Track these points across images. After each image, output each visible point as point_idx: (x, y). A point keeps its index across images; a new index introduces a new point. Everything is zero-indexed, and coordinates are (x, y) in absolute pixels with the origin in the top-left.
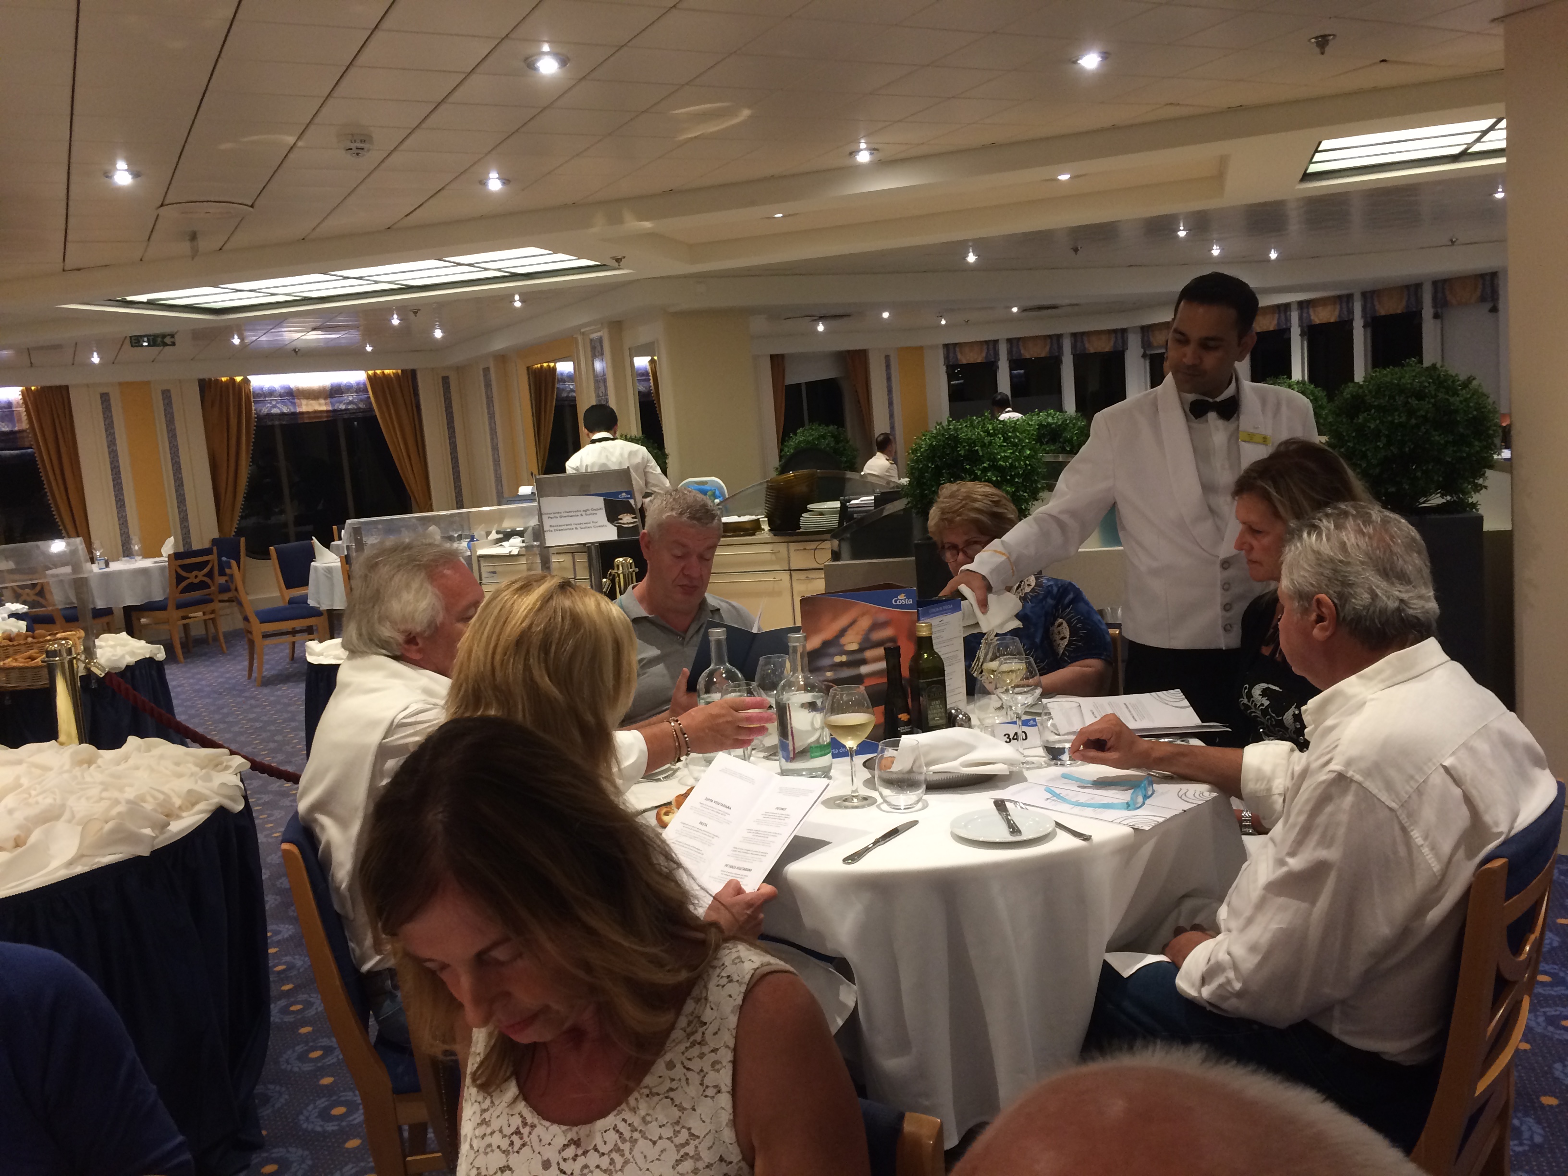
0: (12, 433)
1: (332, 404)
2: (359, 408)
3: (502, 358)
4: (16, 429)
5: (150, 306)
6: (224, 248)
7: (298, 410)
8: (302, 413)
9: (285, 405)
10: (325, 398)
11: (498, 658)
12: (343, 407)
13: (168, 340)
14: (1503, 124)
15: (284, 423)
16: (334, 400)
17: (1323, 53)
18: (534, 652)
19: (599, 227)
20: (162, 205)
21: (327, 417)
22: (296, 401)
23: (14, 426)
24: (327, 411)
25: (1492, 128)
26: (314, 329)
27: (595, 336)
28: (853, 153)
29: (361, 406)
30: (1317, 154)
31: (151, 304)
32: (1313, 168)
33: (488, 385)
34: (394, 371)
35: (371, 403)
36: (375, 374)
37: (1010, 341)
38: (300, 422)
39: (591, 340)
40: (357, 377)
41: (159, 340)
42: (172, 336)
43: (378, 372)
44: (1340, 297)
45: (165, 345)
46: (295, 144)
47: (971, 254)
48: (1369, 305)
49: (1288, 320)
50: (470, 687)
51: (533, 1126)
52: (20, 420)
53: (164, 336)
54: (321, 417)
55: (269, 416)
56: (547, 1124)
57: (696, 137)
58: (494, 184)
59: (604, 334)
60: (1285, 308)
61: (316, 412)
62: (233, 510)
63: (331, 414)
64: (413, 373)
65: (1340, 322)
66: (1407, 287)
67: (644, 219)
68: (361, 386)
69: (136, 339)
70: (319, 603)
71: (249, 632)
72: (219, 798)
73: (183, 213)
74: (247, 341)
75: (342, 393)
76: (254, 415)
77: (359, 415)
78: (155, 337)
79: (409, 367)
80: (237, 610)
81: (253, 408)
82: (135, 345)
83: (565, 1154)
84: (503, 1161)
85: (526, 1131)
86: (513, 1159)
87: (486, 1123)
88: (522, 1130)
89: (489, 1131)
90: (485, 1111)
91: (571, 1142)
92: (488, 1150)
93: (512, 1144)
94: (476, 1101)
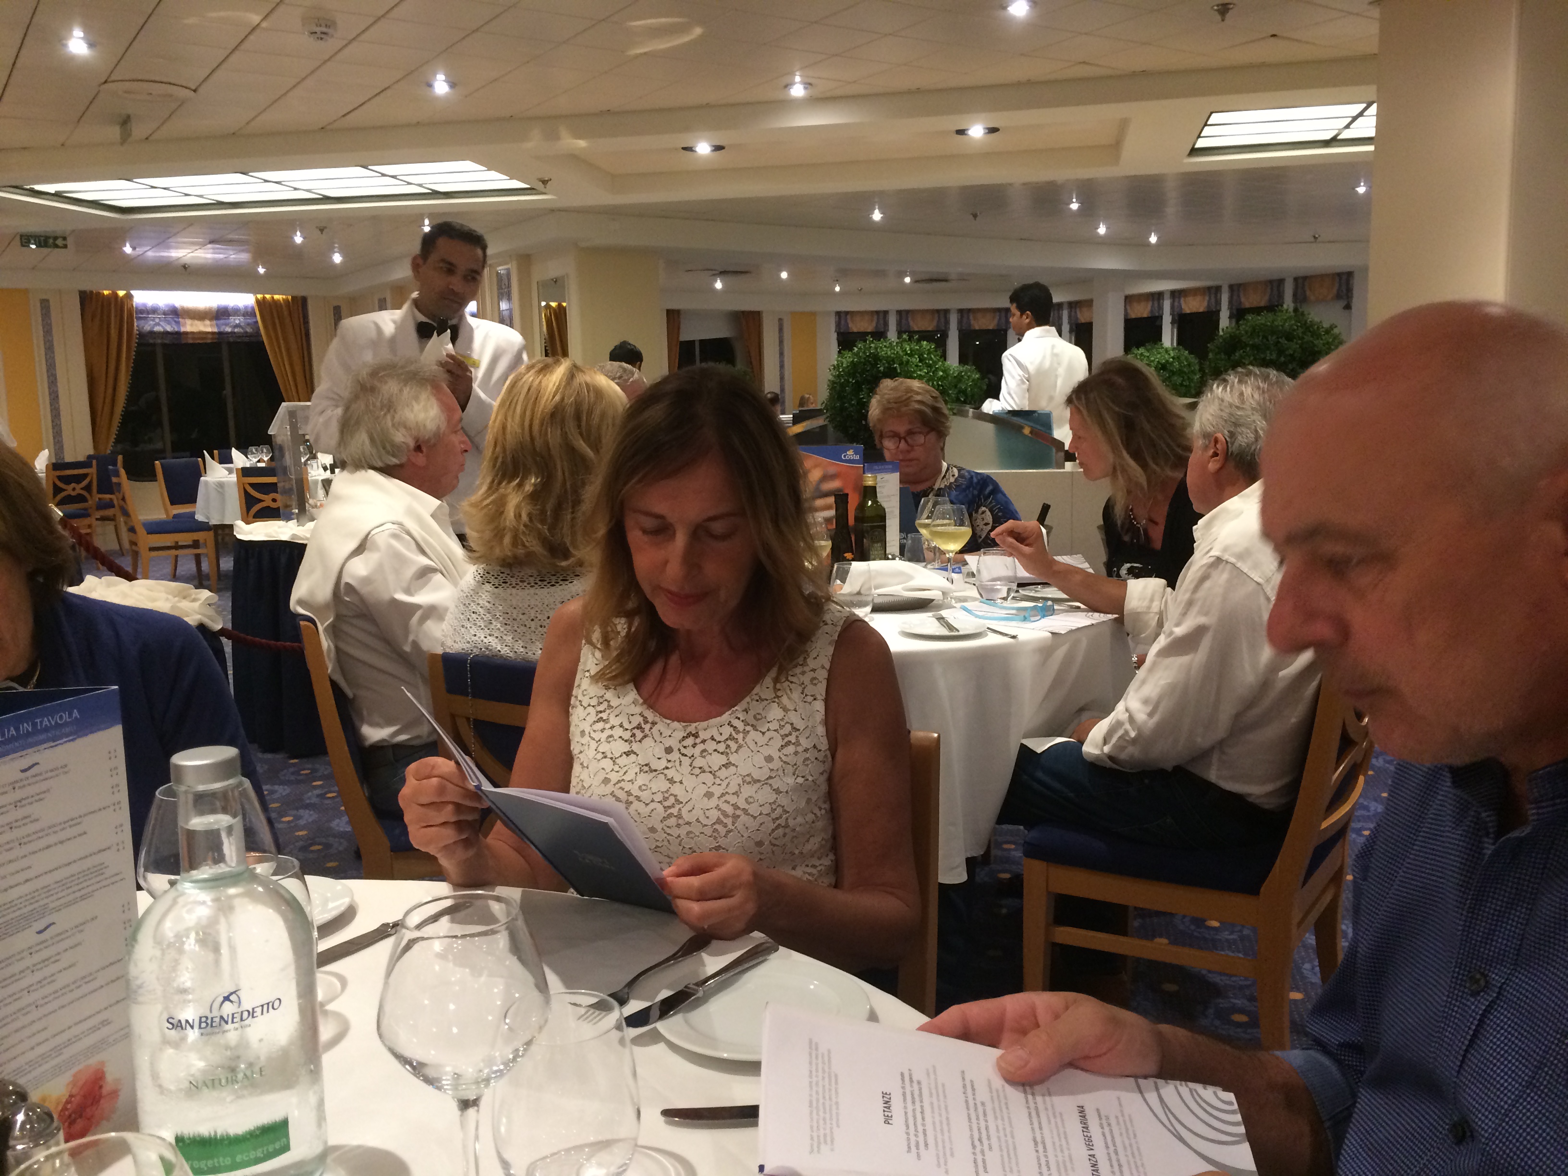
1: (218, 326)
2: (246, 332)
3: (399, 290)
5: (55, 198)
6: (150, 138)
7: (183, 329)
8: (186, 333)
9: (168, 323)
10: (211, 320)
12: (229, 330)
13: (60, 242)
14: (1373, 109)
15: (167, 342)
16: (219, 322)
17: (1223, 20)
19: (534, 142)
20: (106, 82)
21: (212, 339)
22: (180, 320)
24: (213, 333)
25: (1361, 114)
26: (211, 242)
27: (503, 269)
28: (788, 86)
29: (249, 330)
30: (1206, 128)
31: (58, 196)
32: (1201, 143)
34: (284, 297)
35: (258, 328)
36: (264, 298)
37: (899, 313)
38: (184, 342)
39: (499, 274)
40: (245, 300)
41: (51, 241)
42: (65, 239)
43: (268, 296)
44: (1209, 289)
45: (56, 246)
46: (258, 25)
47: (877, 212)
48: (1235, 297)
49: (1161, 308)
51: (654, 723)
53: (56, 238)
55: (152, 333)
56: (668, 721)
57: (645, 53)
58: (441, 86)
59: (513, 266)
60: (1158, 296)
61: (200, 333)
62: (109, 428)
63: (217, 336)
64: (304, 300)
65: (1208, 312)
66: (1271, 282)
67: (580, 137)
68: (249, 310)
69: (25, 239)
70: (208, 518)
71: (133, 543)
72: (199, 617)
73: (126, 92)
74: (139, 251)
75: (229, 315)
76: (136, 332)
77: (247, 340)
78: (47, 238)
79: (300, 293)
80: (122, 524)
81: (135, 324)
82: (23, 246)
83: (685, 743)
84: (626, 747)
85: (647, 727)
86: (635, 747)
87: (604, 721)
88: (643, 726)
89: (608, 726)
90: (601, 712)
91: (690, 735)
92: (611, 739)
93: (633, 735)
94: (589, 705)
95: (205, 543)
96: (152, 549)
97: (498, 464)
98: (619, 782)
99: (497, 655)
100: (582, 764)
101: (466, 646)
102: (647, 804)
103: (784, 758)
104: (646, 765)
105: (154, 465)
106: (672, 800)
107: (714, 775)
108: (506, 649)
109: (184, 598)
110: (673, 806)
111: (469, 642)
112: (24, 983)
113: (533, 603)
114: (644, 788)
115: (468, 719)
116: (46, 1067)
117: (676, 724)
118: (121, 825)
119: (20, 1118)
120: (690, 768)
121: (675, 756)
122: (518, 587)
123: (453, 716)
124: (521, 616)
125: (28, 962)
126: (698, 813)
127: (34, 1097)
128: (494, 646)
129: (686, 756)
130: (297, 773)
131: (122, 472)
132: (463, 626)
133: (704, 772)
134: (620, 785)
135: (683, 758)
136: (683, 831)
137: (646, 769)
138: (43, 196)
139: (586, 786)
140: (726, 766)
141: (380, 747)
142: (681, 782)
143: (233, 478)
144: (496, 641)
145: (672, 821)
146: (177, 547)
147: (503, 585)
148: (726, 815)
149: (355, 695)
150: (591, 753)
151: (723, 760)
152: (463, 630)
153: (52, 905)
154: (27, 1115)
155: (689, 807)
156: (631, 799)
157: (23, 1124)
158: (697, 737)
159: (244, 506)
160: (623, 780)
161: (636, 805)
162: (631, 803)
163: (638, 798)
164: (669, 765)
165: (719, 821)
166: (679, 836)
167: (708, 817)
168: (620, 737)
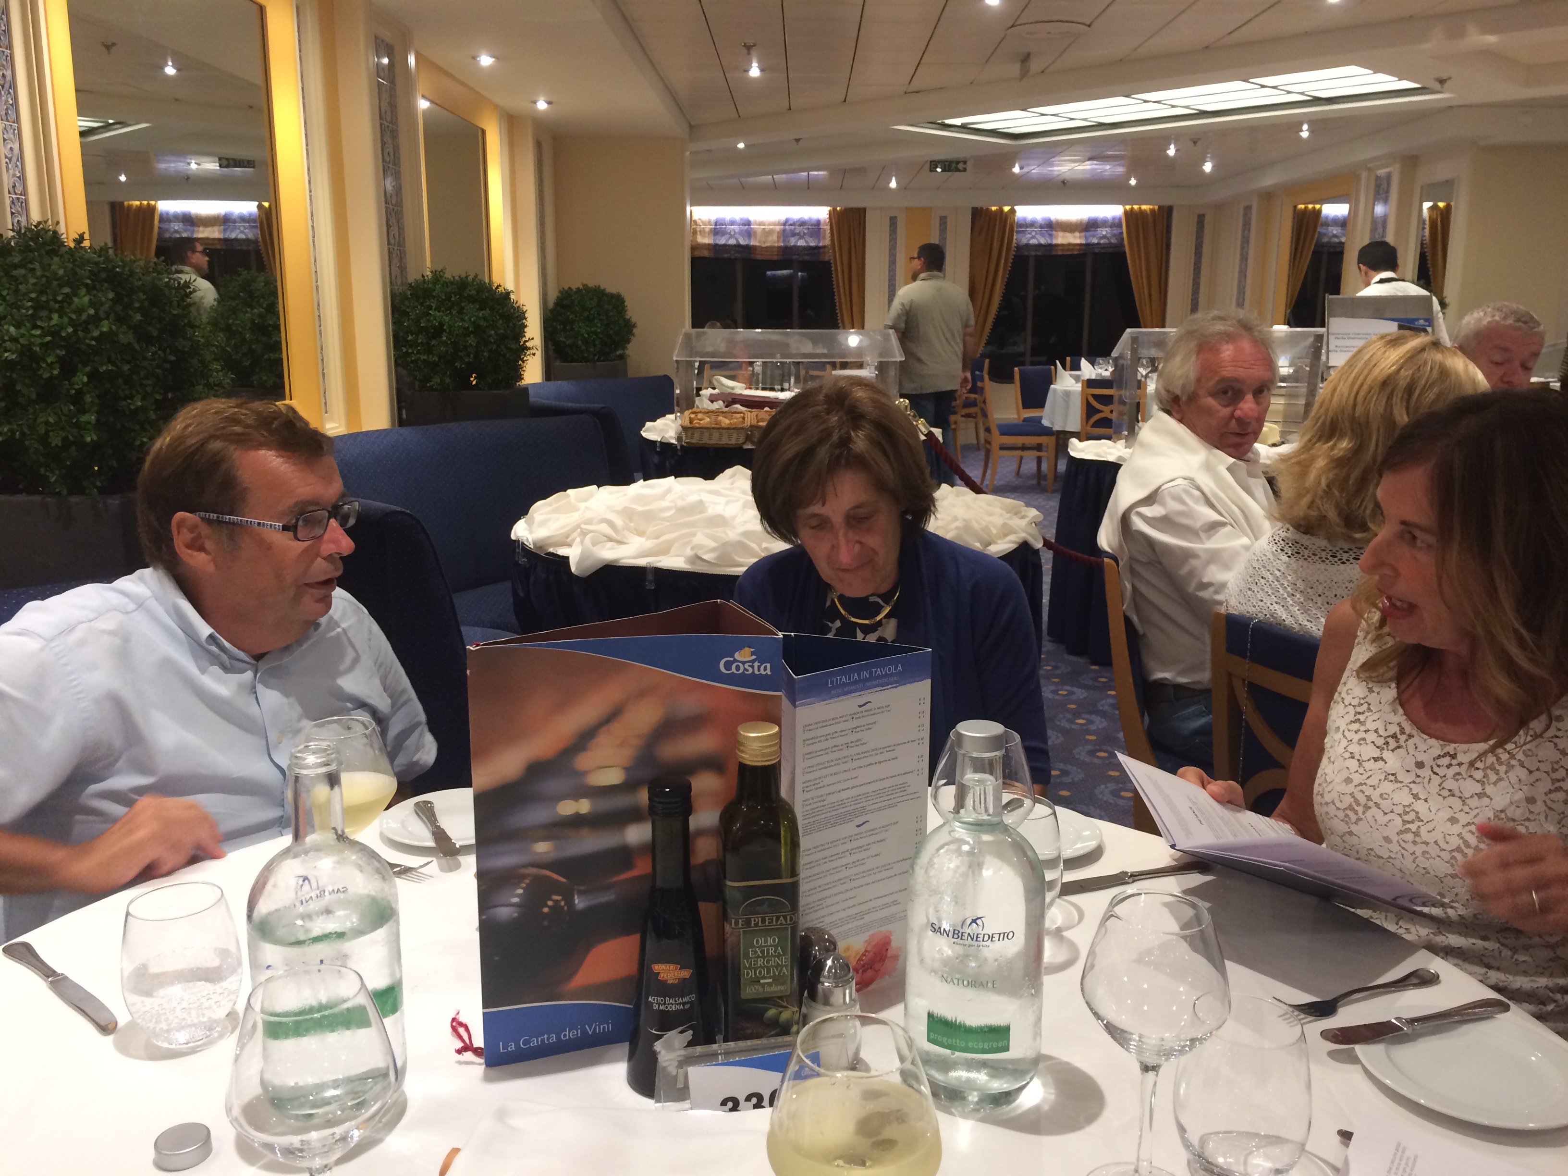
0: (817, 248)
1: (1086, 238)
2: (1110, 243)
3: (1268, 196)
4: (821, 244)
5: (963, 130)
6: (1045, 71)
7: (1055, 242)
8: (1057, 245)
9: (1043, 236)
10: (1080, 232)
11: (1362, 394)
12: (1095, 241)
13: (961, 166)
15: (1039, 253)
16: (1088, 234)
18: (1399, 393)
19: (1434, 42)
20: (1012, 26)
21: (1079, 250)
22: (1054, 232)
23: (819, 242)
24: (1081, 245)
26: (1090, 159)
27: (1382, 172)
29: (1113, 241)
31: (964, 128)
33: (1247, 224)
34: (1151, 207)
35: (1123, 239)
36: (1132, 209)
38: (1054, 253)
39: (1378, 178)
40: (1113, 211)
41: (954, 165)
42: (965, 163)
43: (1136, 207)
45: (958, 170)
50: (1329, 419)
51: (1410, 736)
52: (824, 238)
53: (958, 163)
54: (1072, 250)
55: (1027, 246)
56: (1426, 737)
59: (1395, 170)
61: (1069, 245)
63: (1083, 248)
64: (1170, 209)
67: (1491, 32)
68: (1117, 221)
69: (933, 165)
70: (1053, 424)
71: (988, 442)
72: (1023, 535)
73: (1028, 34)
74: (1026, 170)
75: (1098, 227)
76: (1014, 245)
77: (1110, 250)
78: (951, 162)
79: (1167, 203)
80: (981, 423)
81: (1015, 237)
82: (931, 171)
83: (1440, 762)
84: (1376, 753)
85: (1403, 738)
86: (1386, 754)
87: (1361, 722)
88: (1399, 736)
89: (1363, 728)
90: (1359, 713)
91: (1447, 754)
92: (1362, 742)
93: (1387, 743)
94: (1350, 704)
95: (1047, 447)
96: (1002, 448)
97: (1319, 424)
98: (1361, 784)
99: (1280, 624)
100: (1329, 758)
101: (1252, 610)
102: (1386, 814)
103: (1549, 803)
104: (1393, 775)
105: (1013, 371)
106: (1412, 816)
107: (1463, 801)
108: (1291, 619)
109: (1016, 514)
110: (1412, 822)
111: (1254, 606)
112: (844, 861)
113: (1321, 579)
114: (1386, 796)
115: (1244, 680)
116: (850, 926)
117: (1433, 742)
118: (922, 756)
119: (829, 963)
120: (1439, 788)
121: (1426, 772)
122: (1309, 559)
123: (1230, 675)
124: (1309, 590)
125: (849, 846)
126: (1437, 835)
127: (841, 946)
128: (1280, 614)
129: (1437, 774)
130: (1095, 679)
131: (986, 377)
132: (1250, 589)
133: (1453, 795)
134: (1361, 788)
135: (1434, 776)
136: (1419, 849)
137: (1392, 778)
138: (952, 129)
139: (1329, 780)
140: (1480, 795)
141: (1161, 684)
142: (1426, 800)
143: (1078, 387)
144: (1282, 609)
145: (1409, 837)
146: (1024, 448)
147: (1296, 555)
148: (1468, 846)
149: (1144, 635)
150: (1340, 749)
151: (1478, 788)
152: (1249, 592)
153: (868, 808)
154: (833, 962)
155: (1430, 827)
156: (1370, 804)
157: (830, 968)
158: (1454, 758)
159: (1085, 416)
160: (1365, 784)
161: (1374, 811)
162: (1370, 808)
163: (1377, 805)
164: (1418, 780)
165: (1458, 849)
166: (1414, 853)
167: (1447, 843)
168: (1373, 742)
